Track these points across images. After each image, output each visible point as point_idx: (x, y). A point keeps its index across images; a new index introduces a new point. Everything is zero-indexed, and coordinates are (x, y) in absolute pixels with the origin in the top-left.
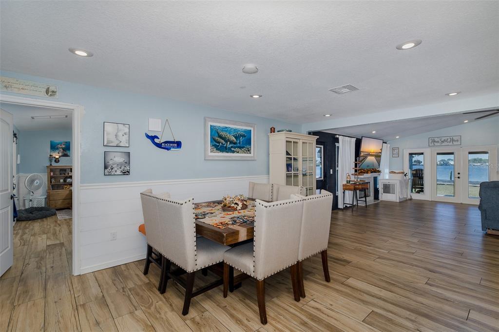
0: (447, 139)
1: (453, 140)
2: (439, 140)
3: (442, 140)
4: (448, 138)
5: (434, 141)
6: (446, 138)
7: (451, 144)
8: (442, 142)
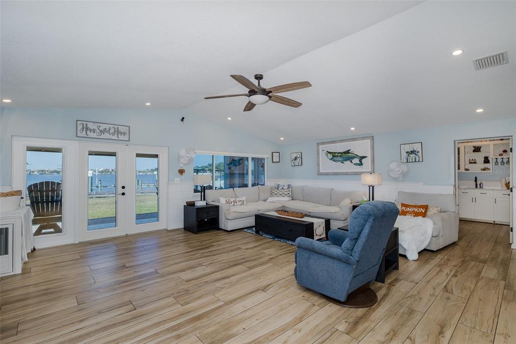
0: (110, 129)
1: (118, 132)
2: (95, 128)
3: (102, 128)
4: (111, 126)
5: (87, 129)
6: (107, 127)
7: (115, 137)
8: (101, 131)
